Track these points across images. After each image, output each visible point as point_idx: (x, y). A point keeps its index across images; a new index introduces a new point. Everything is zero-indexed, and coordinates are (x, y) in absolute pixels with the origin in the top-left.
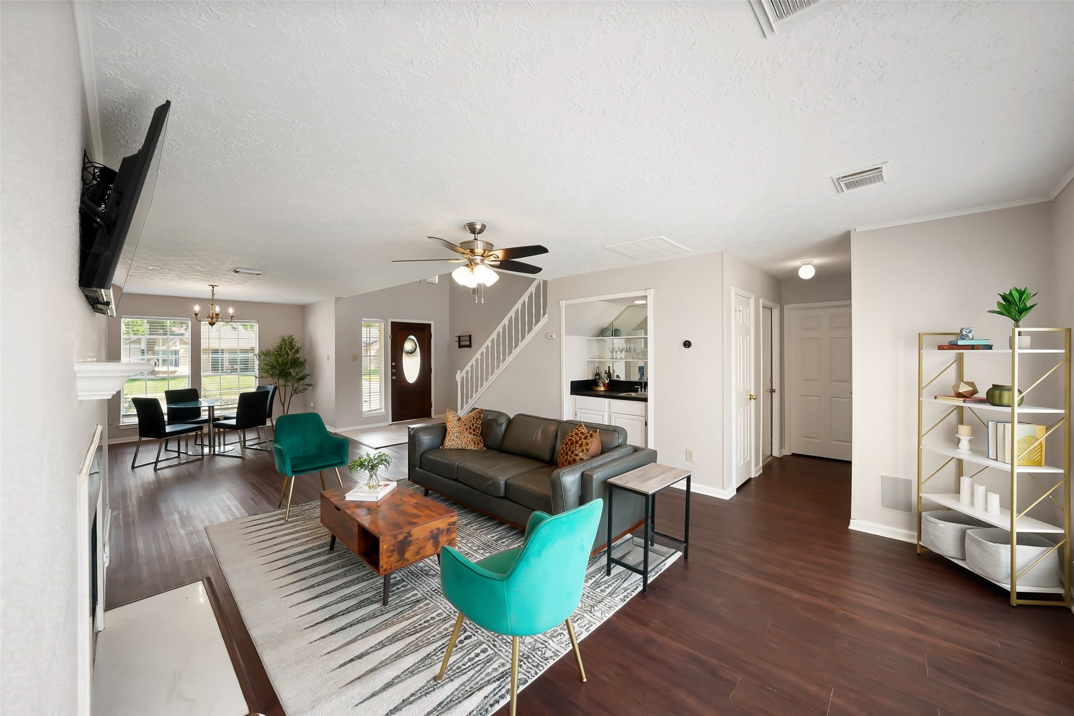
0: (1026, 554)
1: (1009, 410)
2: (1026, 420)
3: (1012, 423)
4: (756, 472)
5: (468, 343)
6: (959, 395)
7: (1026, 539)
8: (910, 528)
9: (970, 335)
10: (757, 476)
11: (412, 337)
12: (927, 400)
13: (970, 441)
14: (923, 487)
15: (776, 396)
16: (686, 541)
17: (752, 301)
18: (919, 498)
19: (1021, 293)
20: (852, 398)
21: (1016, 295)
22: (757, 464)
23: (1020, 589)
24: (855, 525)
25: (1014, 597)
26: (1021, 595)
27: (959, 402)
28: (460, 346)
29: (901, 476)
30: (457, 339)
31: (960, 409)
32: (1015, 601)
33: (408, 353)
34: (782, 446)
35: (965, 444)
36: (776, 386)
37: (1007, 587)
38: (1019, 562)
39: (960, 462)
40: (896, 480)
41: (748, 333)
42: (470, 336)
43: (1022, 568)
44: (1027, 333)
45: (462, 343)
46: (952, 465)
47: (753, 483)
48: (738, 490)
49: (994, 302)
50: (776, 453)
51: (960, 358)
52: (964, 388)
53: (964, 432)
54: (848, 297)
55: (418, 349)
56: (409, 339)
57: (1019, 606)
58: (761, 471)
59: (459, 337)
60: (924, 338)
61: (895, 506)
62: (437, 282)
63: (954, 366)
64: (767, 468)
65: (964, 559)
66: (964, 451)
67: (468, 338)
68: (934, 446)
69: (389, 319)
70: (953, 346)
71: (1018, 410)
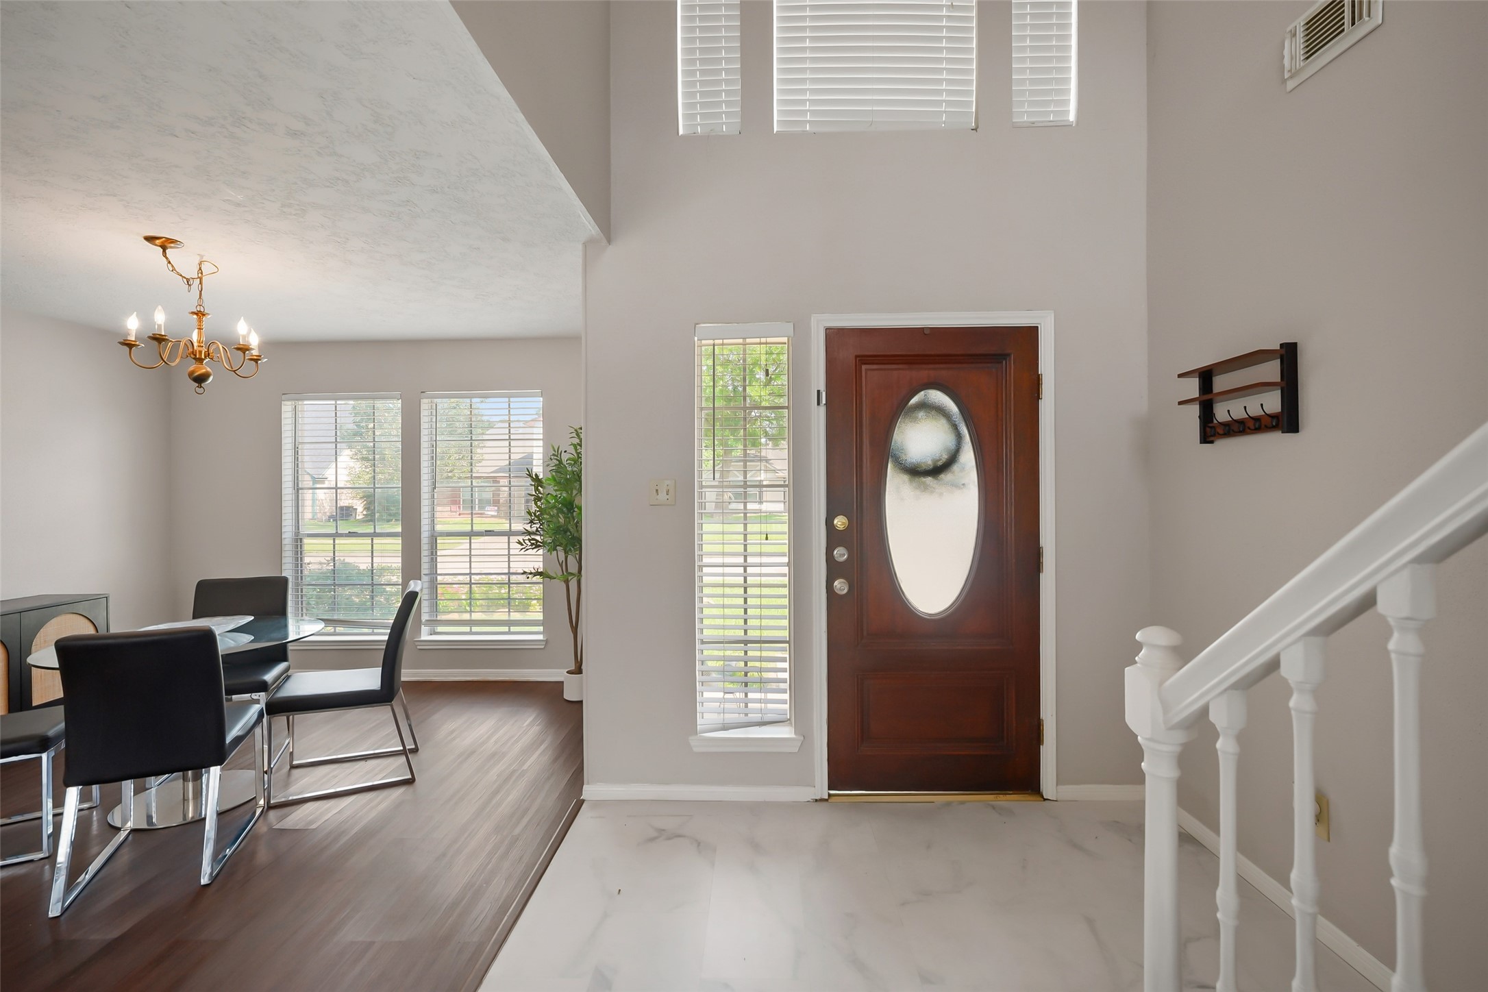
5: (1272, 402)
11: (938, 397)
28: (1210, 431)
30: (1192, 388)
33: (915, 472)
42: (1289, 355)
45: (1223, 412)
55: (968, 457)
56: (924, 406)
59: (1206, 376)
62: (1072, 117)
67: (1271, 371)
69: (814, 319)
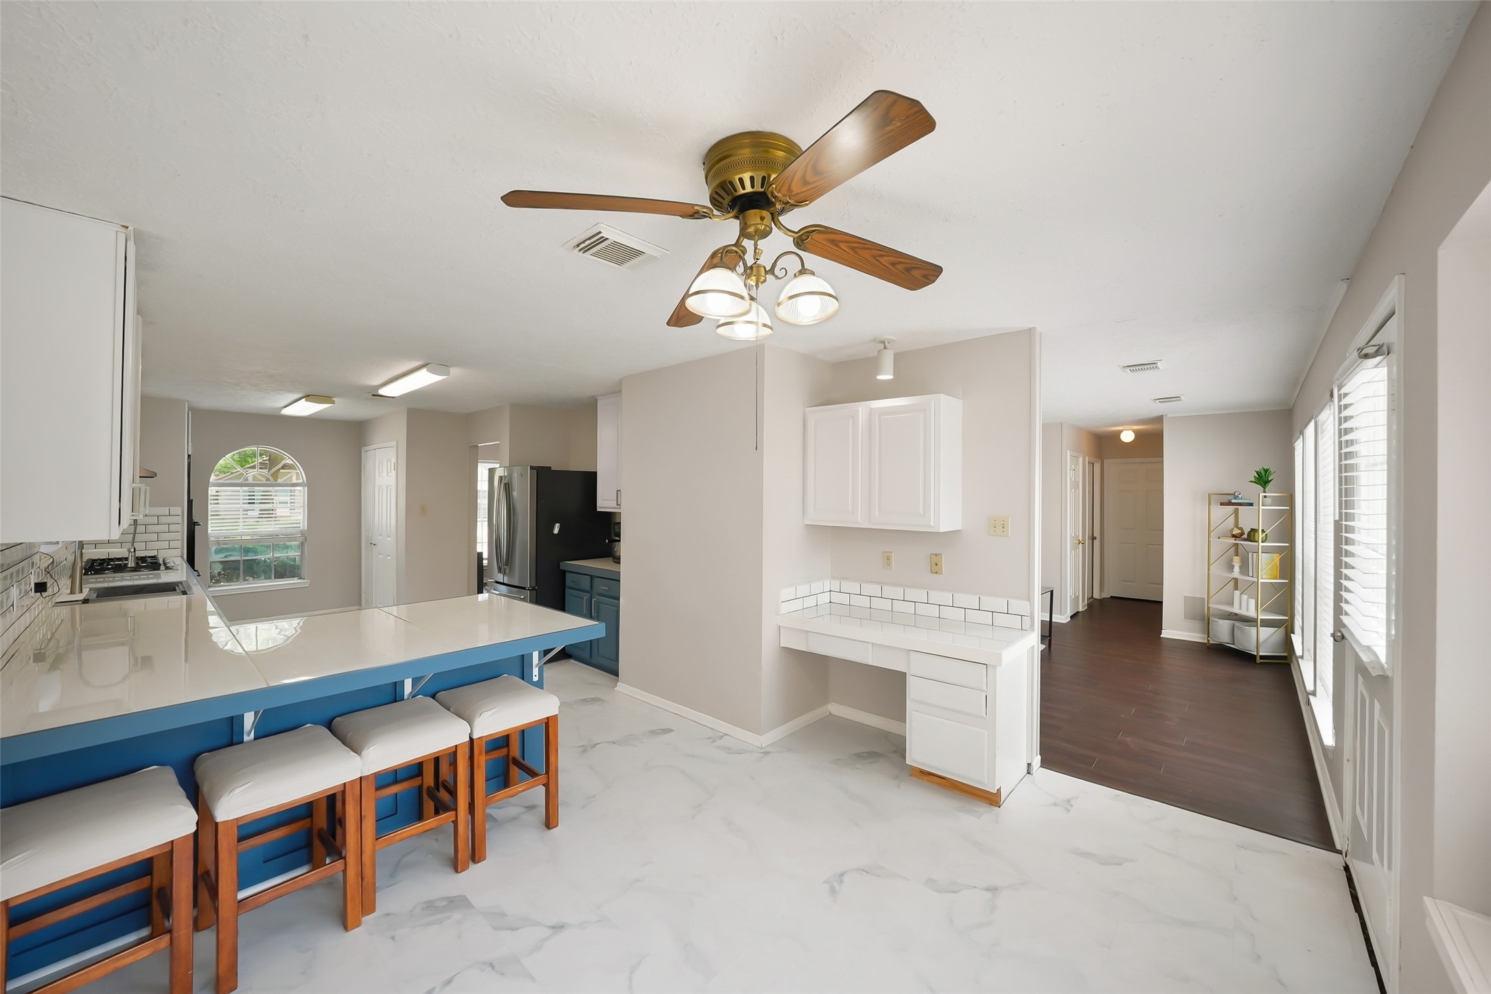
0: (1265, 632)
1: (1257, 544)
2: (1266, 551)
3: (1258, 552)
4: (1083, 607)
6: (1234, 536)
7: (1266, 623)
8: (1203, 633)
9: (1240, 496)
10: (1083, 610)
12: (1213, 540)
13: (1240, 567)
14: (1211, 600)
15: (1097, 543)
16: (1050, 635)
17: (1081, 459)
18: (1209, 608)
19: (1266, 471)
20: (1163, 545)
21: (1263, 473)
22: (1083, 601)
23: (1261, 654)
24: (1166, 633)
25: (1258, 658)
26: (1262, 657)
27: (1233, 541)
29: (1198, 596)
31: (1237, 545)
32: (1258, 661)
34: (1102, 589)
35: (1237, 569)
36: (1097, 534)
37: (1255, 653)
38: (1262, 638)
39: (1236, 580)
40: (1195, 598)
41: (1078, 488)
43: (1264, 641)
44: (1270, 497)
46: (1232, 583)
47: (1080, 614)
48: (1071, 617)
49: (1252, 475)
50: (1096, 596)
51: (1236, 512)
52: (1236, 531)
53: (1237, 562)
54: (1160, 454)
57: (1260, 663)
58: (1086, 608)
60: (1212, 497)
61: (1193, 618)
63: (1233, 516)
64: (1090, 606)
65: (1234, 644)
66: (1236, 572)
68: (1218, 571)
70: (1230, 504)
71: (1261, 544)
